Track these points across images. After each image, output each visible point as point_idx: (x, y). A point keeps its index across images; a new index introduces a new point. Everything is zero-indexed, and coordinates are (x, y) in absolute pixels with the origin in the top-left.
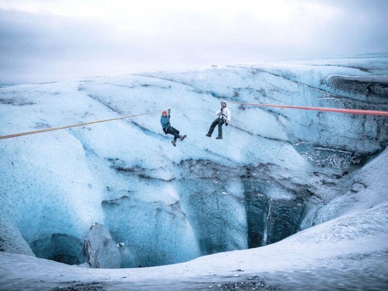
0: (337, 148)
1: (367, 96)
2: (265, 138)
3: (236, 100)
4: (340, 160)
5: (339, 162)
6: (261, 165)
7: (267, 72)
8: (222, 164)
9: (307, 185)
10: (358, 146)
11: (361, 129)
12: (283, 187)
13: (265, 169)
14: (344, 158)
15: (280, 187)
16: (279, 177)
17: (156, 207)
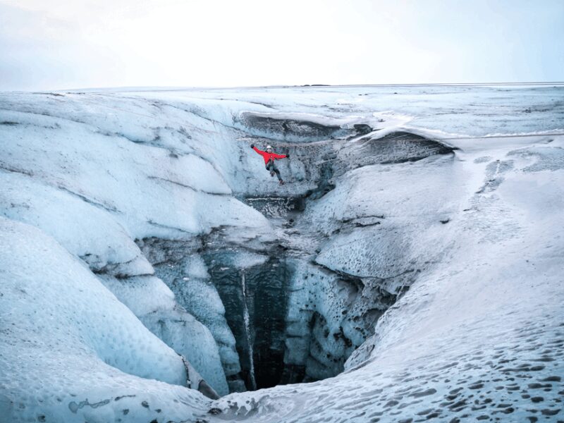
0: (268, 195)
1: (285, 135)
2: (208, 193)
3: (158, 145)
4: (276, 209)
5: (276, 211)
6: (214, 230)
7: (170, 105)
8: (172, 239)
9: (277, 240)
10: (289, 190)
11: (288, 171)
12: (251, 251)
13: (220, 234)
14: (279, 205)
15: (248, 252)
16: (243, 240)
17: (157, 320)
